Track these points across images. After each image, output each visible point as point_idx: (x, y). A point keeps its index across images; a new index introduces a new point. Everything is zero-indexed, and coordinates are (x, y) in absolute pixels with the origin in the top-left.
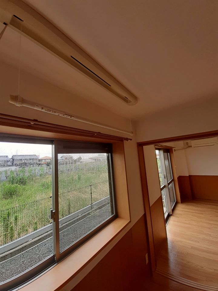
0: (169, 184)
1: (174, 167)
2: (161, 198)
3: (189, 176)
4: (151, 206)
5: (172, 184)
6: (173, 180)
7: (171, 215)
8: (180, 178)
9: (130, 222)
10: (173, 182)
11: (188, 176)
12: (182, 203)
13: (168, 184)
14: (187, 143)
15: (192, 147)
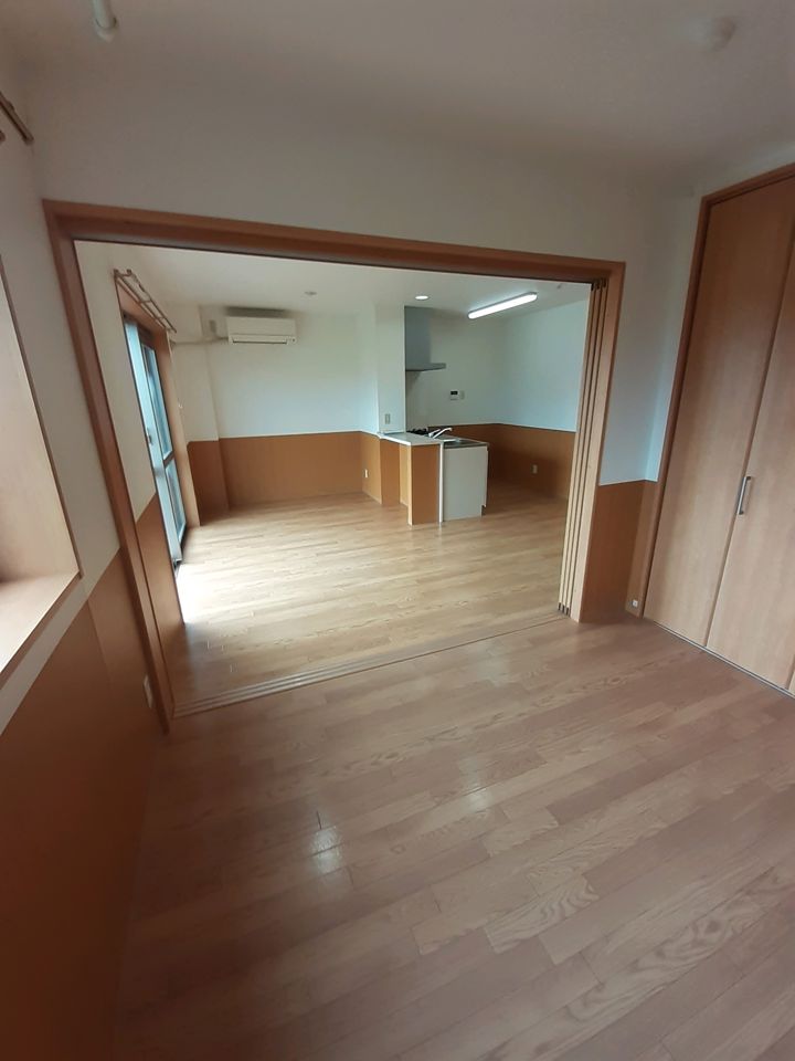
0: (165, 463)
1: (176, 407)
2: (155, 502)
3: (220, 440)
4: (136, 519)
5: (172, 467)
6: (173, 455)
7: (179, 563)
8: (193, 447)
9: (79, 576)
10: (173, 462)
11: (217, 439)
12: (202, 524)
13: (164, 461)
14: (213, 325)
15: (230, 340)
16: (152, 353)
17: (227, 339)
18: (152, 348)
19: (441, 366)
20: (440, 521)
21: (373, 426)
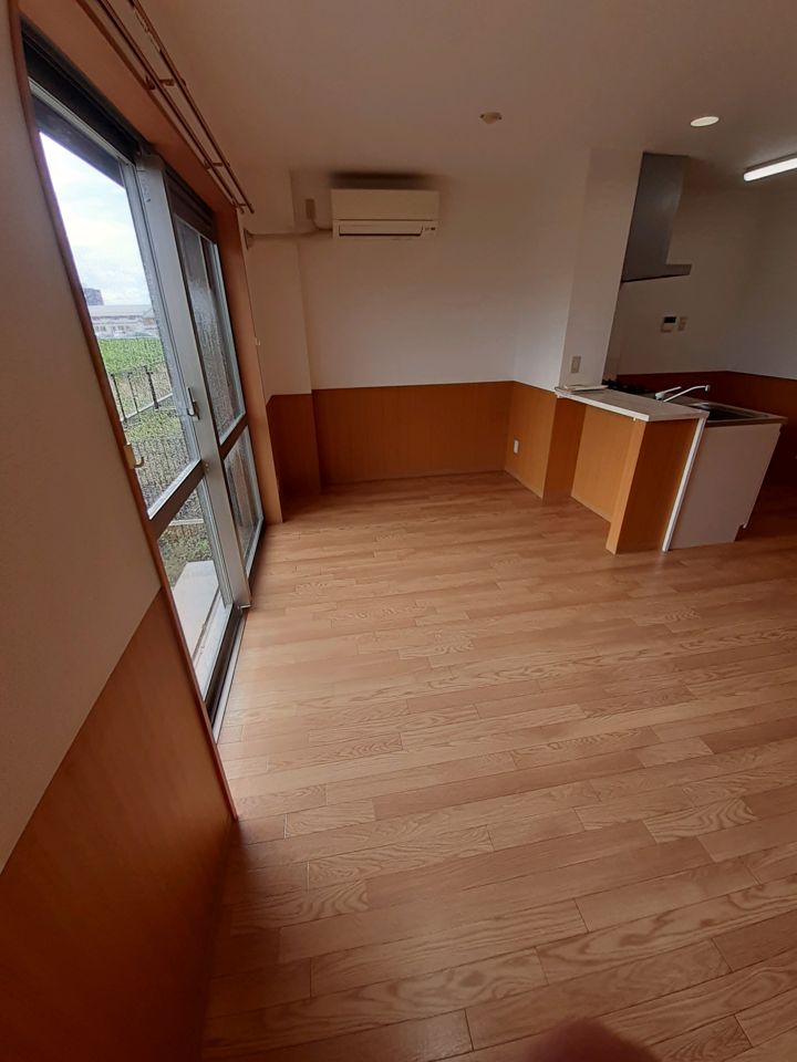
0: (224, 450)
1: (251, 342)
3: (316, 393)
5: (243, 443)
6: (246, 421)
7: (246, 610)
8: (277, 404)
10: (246, 431)
11: (309, 391)
13: (220, 449)
14: (310, 204)
15: (335, 231)
16: (214, 249)
17: (331, 230)
18: (214, 243)
19: (684, 270)
20: (664, 548)
21: (548, 375)
